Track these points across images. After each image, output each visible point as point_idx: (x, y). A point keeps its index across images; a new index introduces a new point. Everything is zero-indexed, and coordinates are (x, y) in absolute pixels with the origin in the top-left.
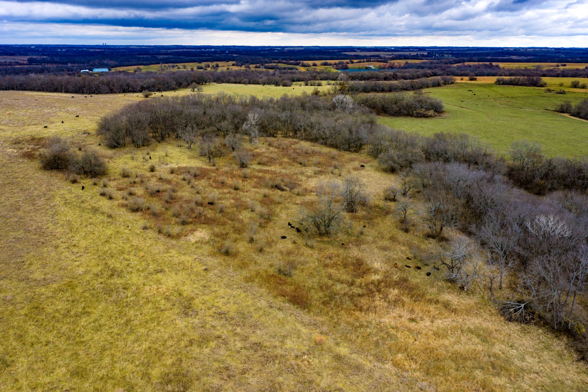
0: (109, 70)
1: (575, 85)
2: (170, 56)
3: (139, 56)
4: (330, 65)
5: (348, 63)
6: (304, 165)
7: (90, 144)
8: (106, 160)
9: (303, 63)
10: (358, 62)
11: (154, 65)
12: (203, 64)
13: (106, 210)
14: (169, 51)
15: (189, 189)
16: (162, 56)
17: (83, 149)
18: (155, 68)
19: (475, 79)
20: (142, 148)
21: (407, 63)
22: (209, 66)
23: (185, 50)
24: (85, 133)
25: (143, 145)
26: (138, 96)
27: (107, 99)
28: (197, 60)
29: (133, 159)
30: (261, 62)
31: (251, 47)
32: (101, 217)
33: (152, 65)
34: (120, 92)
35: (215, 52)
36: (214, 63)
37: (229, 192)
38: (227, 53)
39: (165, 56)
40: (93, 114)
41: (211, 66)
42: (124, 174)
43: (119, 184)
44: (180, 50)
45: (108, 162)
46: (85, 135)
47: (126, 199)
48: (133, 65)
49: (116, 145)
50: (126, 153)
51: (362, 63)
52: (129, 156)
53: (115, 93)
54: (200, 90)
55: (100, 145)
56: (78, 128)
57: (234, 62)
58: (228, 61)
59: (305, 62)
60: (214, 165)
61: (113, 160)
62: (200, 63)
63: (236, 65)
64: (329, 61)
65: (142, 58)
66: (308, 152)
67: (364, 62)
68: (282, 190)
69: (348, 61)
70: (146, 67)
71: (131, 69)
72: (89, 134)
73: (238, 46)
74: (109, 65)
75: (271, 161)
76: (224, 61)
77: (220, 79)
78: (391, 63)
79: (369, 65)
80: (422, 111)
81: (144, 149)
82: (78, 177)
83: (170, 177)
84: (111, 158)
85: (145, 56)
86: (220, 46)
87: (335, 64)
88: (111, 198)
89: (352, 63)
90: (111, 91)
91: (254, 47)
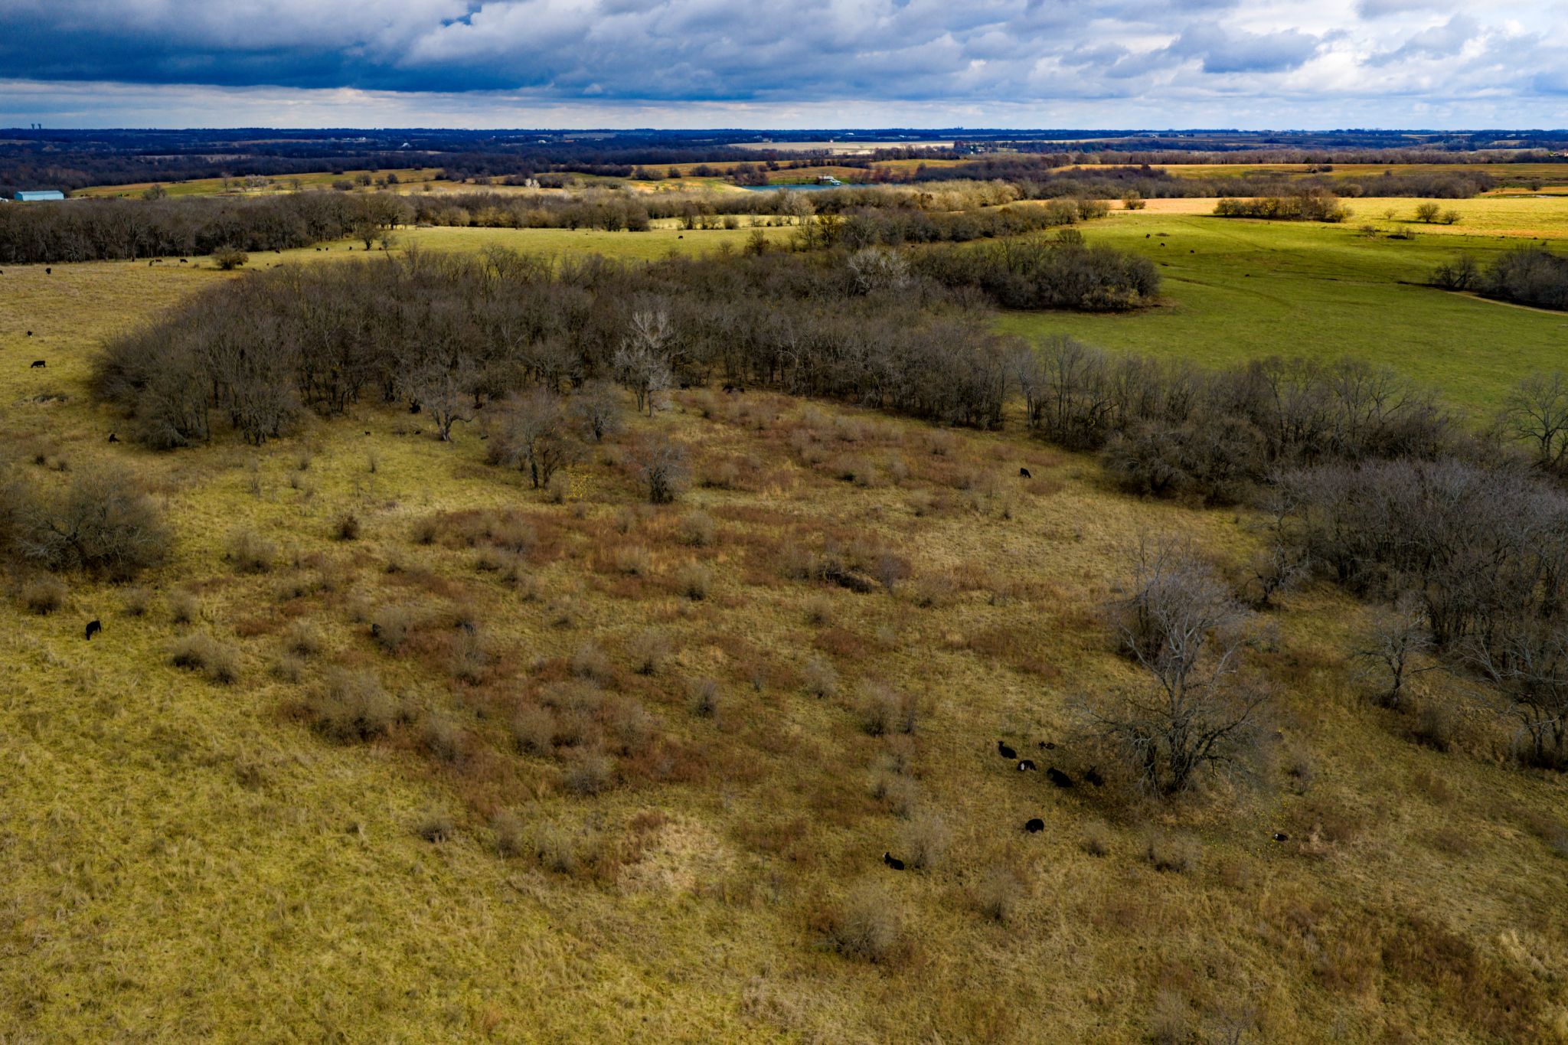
0: (66, 196)
1: (1427, 217)
2: (243, 157)
3: (149, 157)
4: (717, 174)
5: (762, 169)
6: (864, 485)
7: (75, 439)
8: (156, 500)
9: (640, 169)
10: (791, 167)
11: (204, 181)
12: (350, 177)
13: (220, 743)
14: (236, 144)
15: (523, 610)
16: (217, 158)
17: (52, 461)
18: (208, 187)
19: (1142, 206)
20: (273, 444)
21: (921, 168)
22: (367, 183)
23: (280, 141)
24: (46, 398)
25: (275, 435)
26: (196, 266)
27: (95, 277)
28: (329, 166)
29: (254, 490)
30: (519, 168)
31: (468, 131)
32: (208, 785)
33: (196, 182)
34: (129, 256)
35: (374, 146)
36: (384, 174)
37: (682, 613)
38: (406, 148)
39: (229, 158)
40: (58, 327)
41: (373, 181)
42: (242, 557)
43: (238, 606)
44: (268, 141)
45: (166, 507)
46: (48, 404)
47: (294, 679)
48: (136, 182)
49: (177, 436)
50: (221, 468)
51: (800, 170)
52: (237, 477)
53: (113, 256)
54: (390, 246)
55: (112, 439)
56: (17, 380)
57: (439, 170)
58: (418, 169)
59: (646, 168)
60: (558, 500)
61: (180, 497)
62: (339, 173)
63: (448, 178)
64: (711, 166)
65: (160, 161)
66: (851, 436)
67: (805, 166)
68: (862, 588)
69: (764, 163)
70: (177, 185)
71: (136, 191)
72: (62, 398)
73: (430, 131)
74: (63, 182)
75: (748, 478)
76: (409, 167)
77: (424, 215)
78: (879, 169)
79: (823, 173)
80: (1111, 294)
81: (282, 449)
82: (59, 586)
83: (426, 558)
84: (169, 490)
85: (168, 157)
86: (379, 131)
87: (730, 172)
88: (224, 678)
89: (776, 169)
90: (102, 253)
91: (475, 131)
